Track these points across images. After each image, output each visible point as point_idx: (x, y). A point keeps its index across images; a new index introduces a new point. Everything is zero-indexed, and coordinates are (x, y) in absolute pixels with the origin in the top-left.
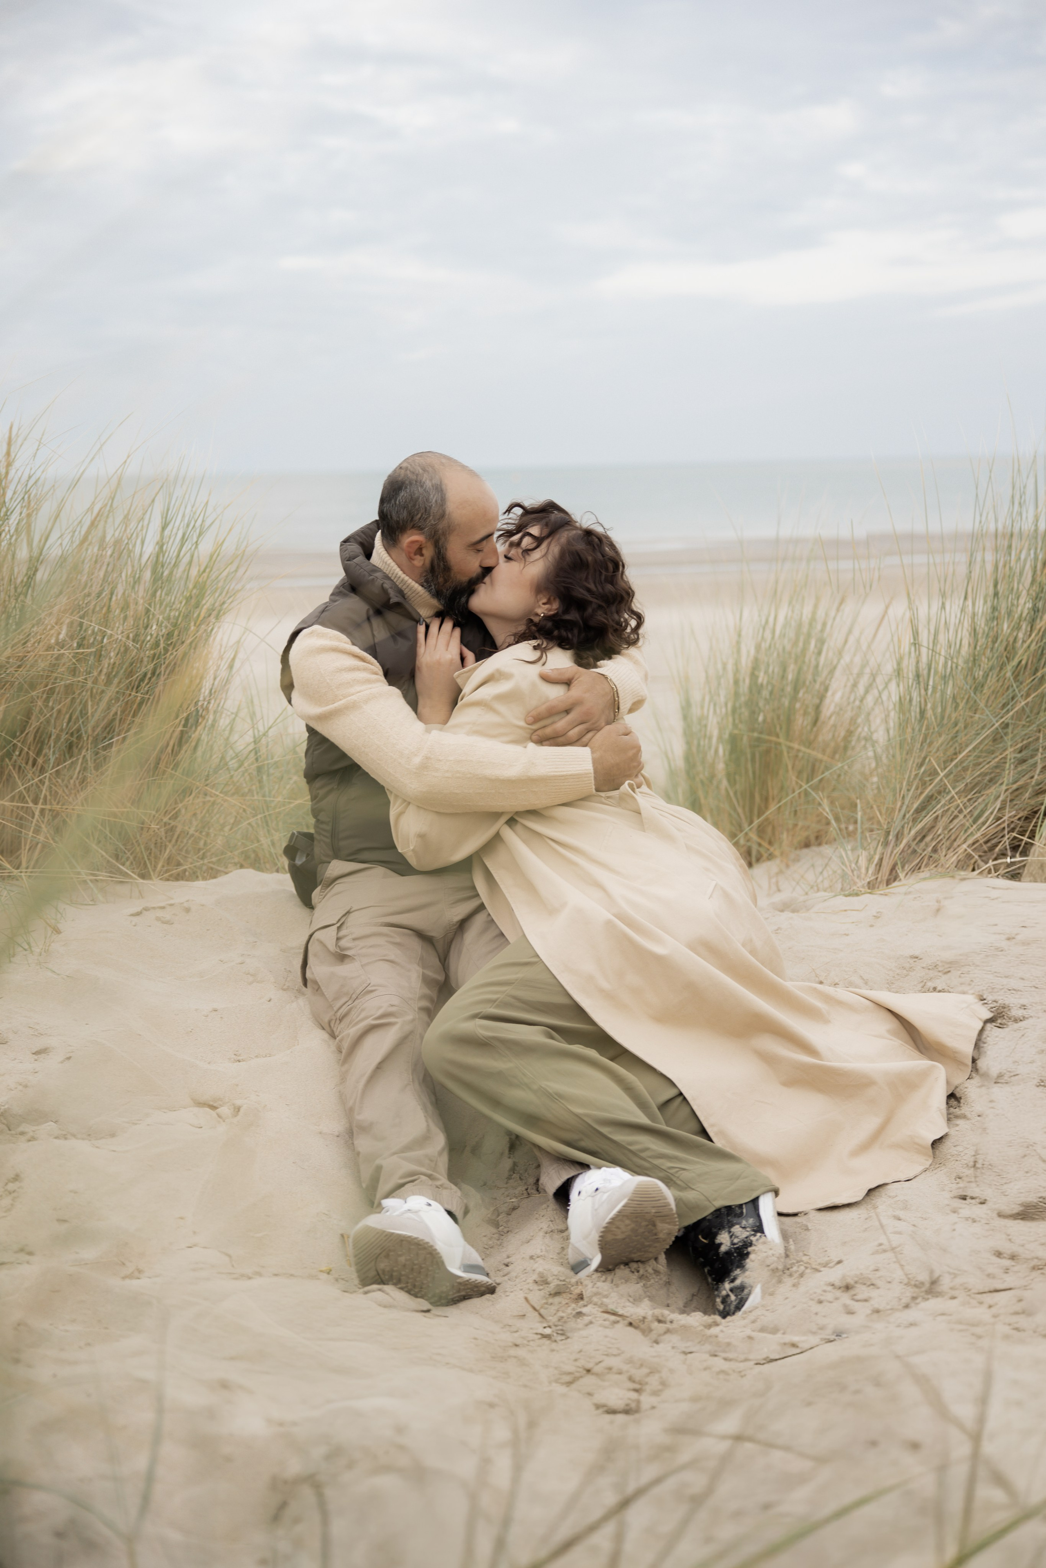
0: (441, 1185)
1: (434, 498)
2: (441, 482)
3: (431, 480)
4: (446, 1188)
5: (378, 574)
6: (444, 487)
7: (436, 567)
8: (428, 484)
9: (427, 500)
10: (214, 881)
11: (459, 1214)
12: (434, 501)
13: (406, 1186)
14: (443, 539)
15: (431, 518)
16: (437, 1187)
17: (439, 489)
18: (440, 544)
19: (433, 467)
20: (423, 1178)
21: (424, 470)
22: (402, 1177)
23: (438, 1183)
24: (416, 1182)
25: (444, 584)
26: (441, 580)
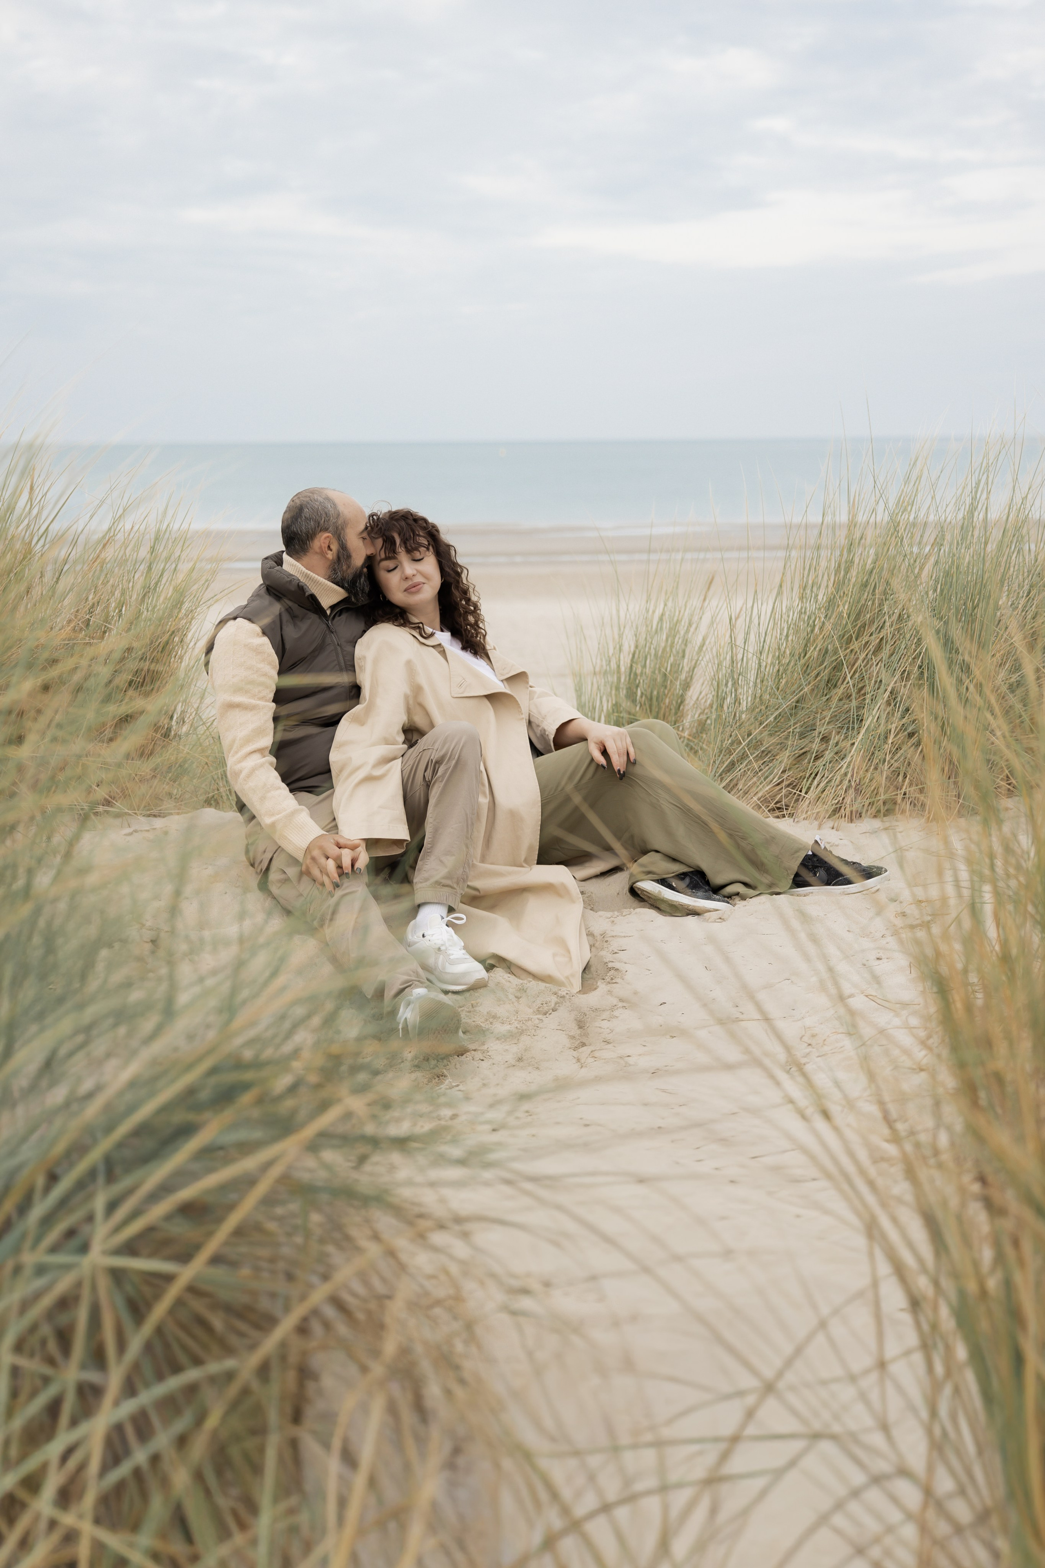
1: (329, 507)
7: (341, 557)
25: (347, 570)
26: (344, 567)
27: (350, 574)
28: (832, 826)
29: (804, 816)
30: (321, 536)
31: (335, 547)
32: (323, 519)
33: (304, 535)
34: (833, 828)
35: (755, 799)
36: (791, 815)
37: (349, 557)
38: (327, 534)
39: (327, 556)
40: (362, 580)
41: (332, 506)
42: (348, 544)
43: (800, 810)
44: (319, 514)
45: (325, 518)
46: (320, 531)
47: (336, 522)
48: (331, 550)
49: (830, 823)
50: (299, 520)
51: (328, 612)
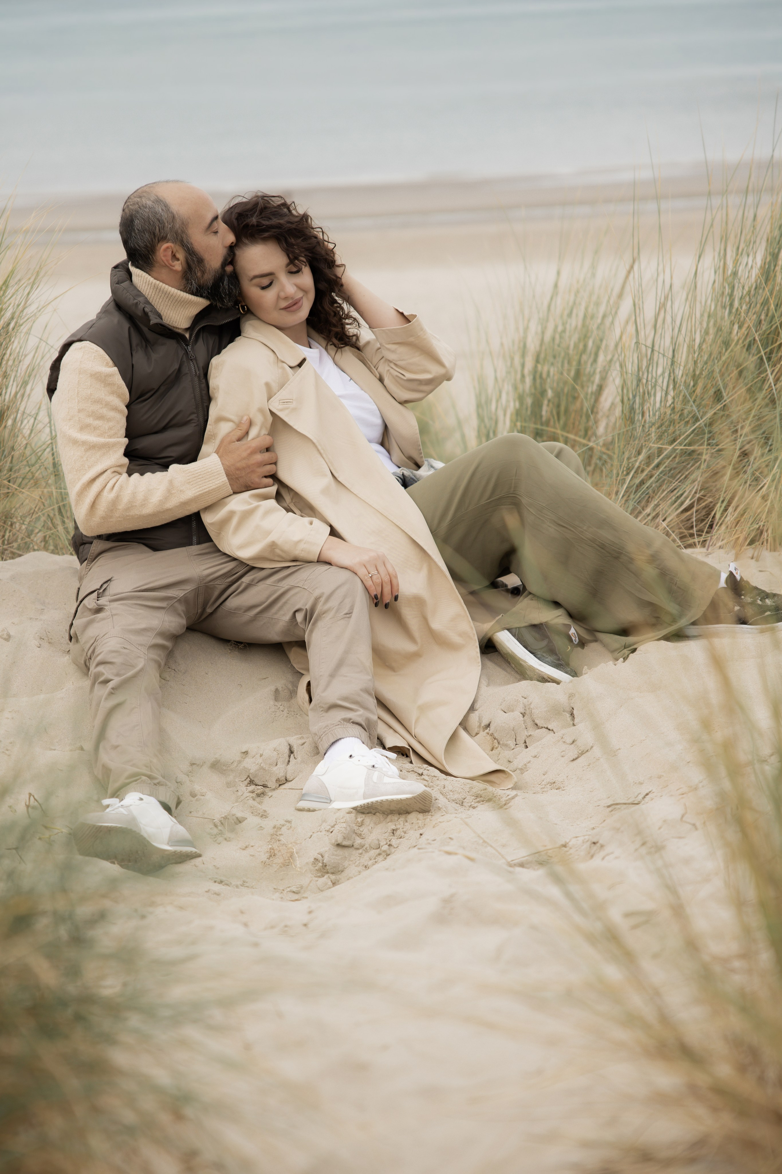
0: (158, 783)
1: (159, 209)
2: (157, 196)
3: (149, 199)
4: (162, 785)
5: (141, 299)
6: (161, 198)
7: (192, 263)
8: (149, 203)
9: (156, 213)
10: (12, 561)
11: (173, 806)
12: (160, 210)
13: (131, 785)
14: (184, 236)
15: (166, 224)
16: (155, 784)
17: (158, 201)
18: (185, 241)
19: (146, 192)
20: (144, 778)
21: (140, 197)
22: (127, 778)
23: (156, 781)
24: (138, 781)
25: (202, 276)
26: (199, 274)
27: (208, 278)
28: (751, 555)
29: (720, 543)
30: (161, 246)
31: (181, 255)
32: (157, 227)
33: (143, 249)
34: (752, 558)
35: (664, 524)
36: (703, 543)
37: (200, 261)
38: (165, 245)
39: (174, 268)
40: (226, 282)
41: (164, 208)
42: (195, 247)
43: (716, 537)
44: (152, 223)
45: (159, 226)
46: (159, 242)
47: (173, 227)
48: (178, 260)
49: (750, 551)
50: (133, 234)
51: (187, 336)
